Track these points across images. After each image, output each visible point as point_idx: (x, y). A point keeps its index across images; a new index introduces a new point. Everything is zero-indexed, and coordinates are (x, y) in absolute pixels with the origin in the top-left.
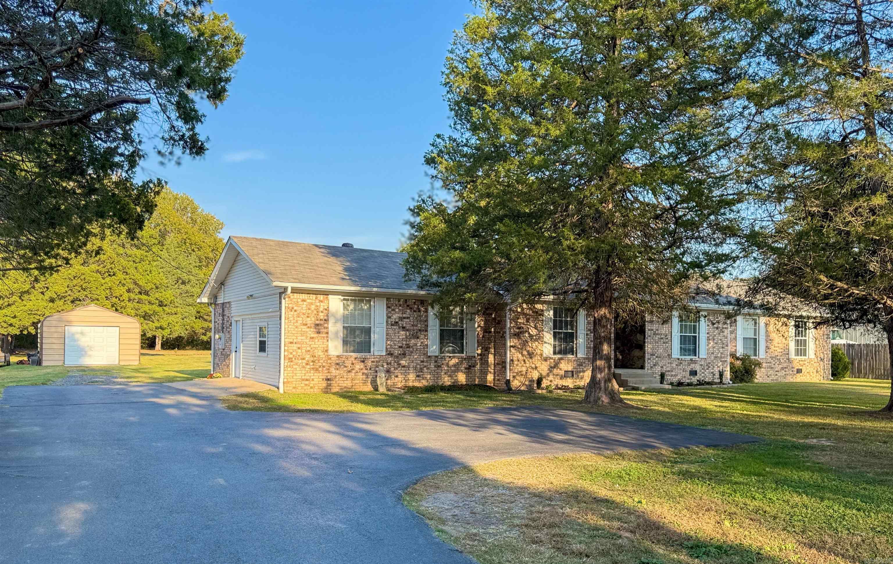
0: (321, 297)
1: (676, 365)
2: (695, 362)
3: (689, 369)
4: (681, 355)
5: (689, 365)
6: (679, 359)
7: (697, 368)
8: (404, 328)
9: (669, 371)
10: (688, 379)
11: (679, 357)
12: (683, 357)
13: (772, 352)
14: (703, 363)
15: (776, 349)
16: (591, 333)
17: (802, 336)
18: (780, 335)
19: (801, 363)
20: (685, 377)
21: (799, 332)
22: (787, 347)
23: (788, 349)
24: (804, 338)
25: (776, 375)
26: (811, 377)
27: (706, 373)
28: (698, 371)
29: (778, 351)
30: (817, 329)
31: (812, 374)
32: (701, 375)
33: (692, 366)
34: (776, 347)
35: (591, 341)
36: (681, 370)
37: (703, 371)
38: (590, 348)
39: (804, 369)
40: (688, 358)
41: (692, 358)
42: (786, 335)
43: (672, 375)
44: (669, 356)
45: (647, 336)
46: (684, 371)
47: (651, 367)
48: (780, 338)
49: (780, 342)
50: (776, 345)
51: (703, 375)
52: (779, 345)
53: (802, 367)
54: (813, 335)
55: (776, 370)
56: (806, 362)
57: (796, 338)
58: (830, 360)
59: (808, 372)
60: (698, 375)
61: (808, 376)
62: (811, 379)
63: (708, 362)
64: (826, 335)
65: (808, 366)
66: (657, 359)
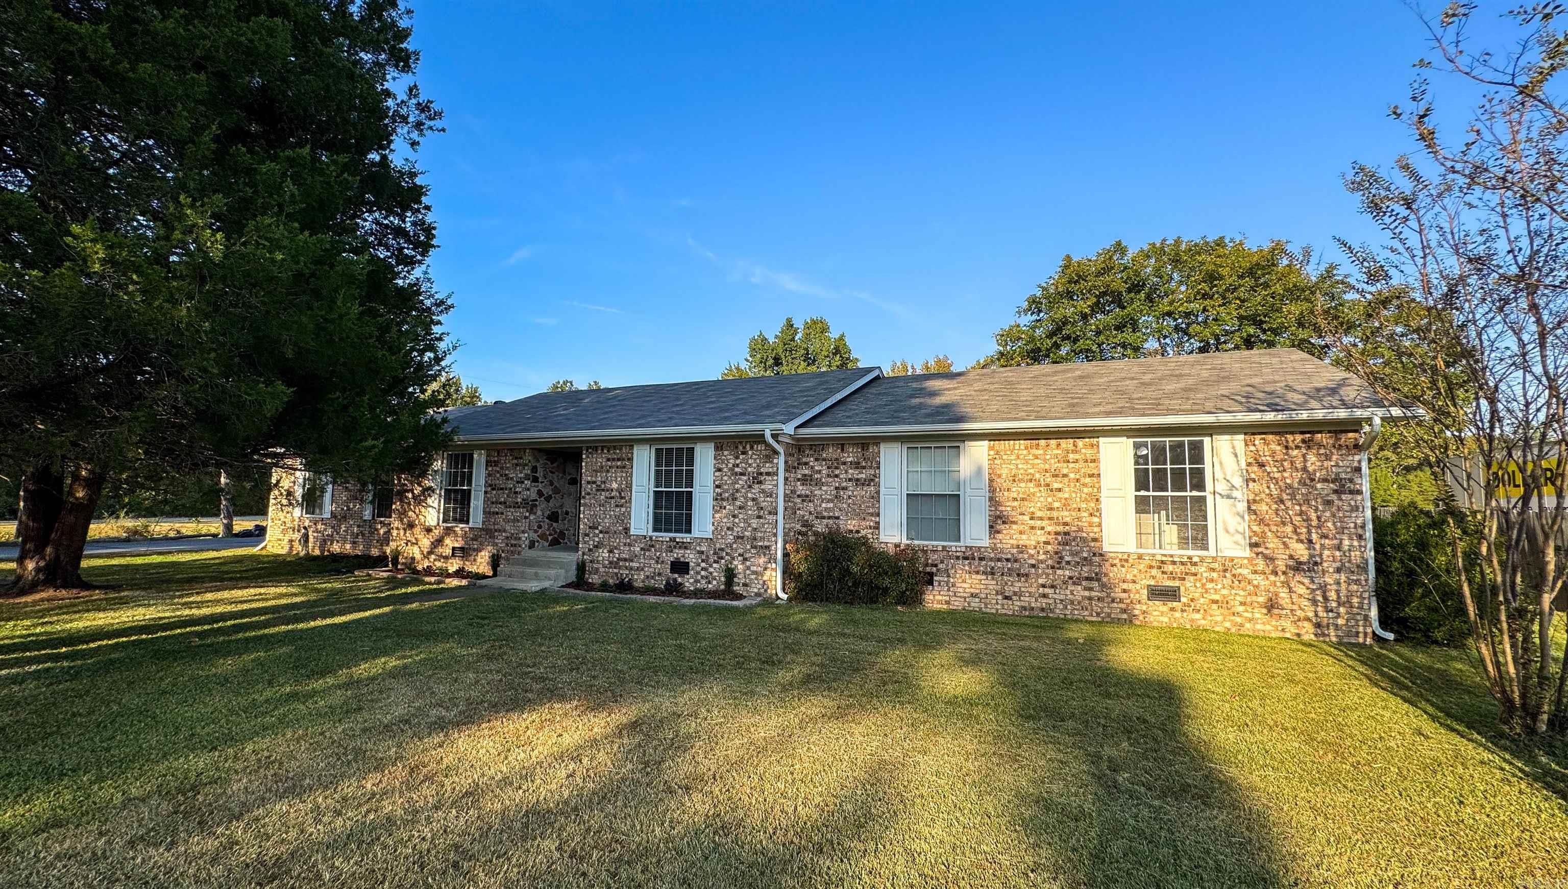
1: (642, 549)
2: (684, 546)
3: (669, 558)
4: (655, 530)
5: (670, 550)
6: (648, 538)
7: (690, 557)
9: (625, 560)
10: (668, 579)
11: (650, 533)
12: (658, 535)
13: (1021, 533)
14: (704, 549)
15: (1039, 523)
16: (493, 489)
17: (1179, 485)
18: (1056, 485)
19: (1170, 568)
20: (659, 574)
21: (1160, 475)
22: (1096, 520)
23: (1100, 525)
24: (1195, 493)
25: (1045, 596)
26: (1239, 620)
27: (711, 570)
28: (692, 564)
29: (1049, 529)
30: (1262, 465)
31: (1241, 609)
32: (698, 573)
33: (678, 553)
34: (1041, 519)
35: (493, 503)
36: (651, 558)
37: (703, 565)
38: (489, 513)
39: (1189, 589)
40: (667, 536)
41: (679, 536)
42: (1085, 485)
43: (631, 569)
44: (627, 530)
45: (583, 493)
46: (657, 562)
47: (590, 550)
48: (1060, 495)
49: (1056, 505)
50: (1039, 514)
51: (703, 573)
52: (1055, 514)
53: (1177, 583)
54: (1238, 481)
55: (1041, 581)
56: (1202, 569)
57: (1143, 493)
58: (1363, 568)
59: (1215, 602)
60: (692, 572)
61: (1217, 614)
62: (1235, 624)
63: (718, 546)
64: (1325, 480)
65: (1212, 581)
66: (601, 536)
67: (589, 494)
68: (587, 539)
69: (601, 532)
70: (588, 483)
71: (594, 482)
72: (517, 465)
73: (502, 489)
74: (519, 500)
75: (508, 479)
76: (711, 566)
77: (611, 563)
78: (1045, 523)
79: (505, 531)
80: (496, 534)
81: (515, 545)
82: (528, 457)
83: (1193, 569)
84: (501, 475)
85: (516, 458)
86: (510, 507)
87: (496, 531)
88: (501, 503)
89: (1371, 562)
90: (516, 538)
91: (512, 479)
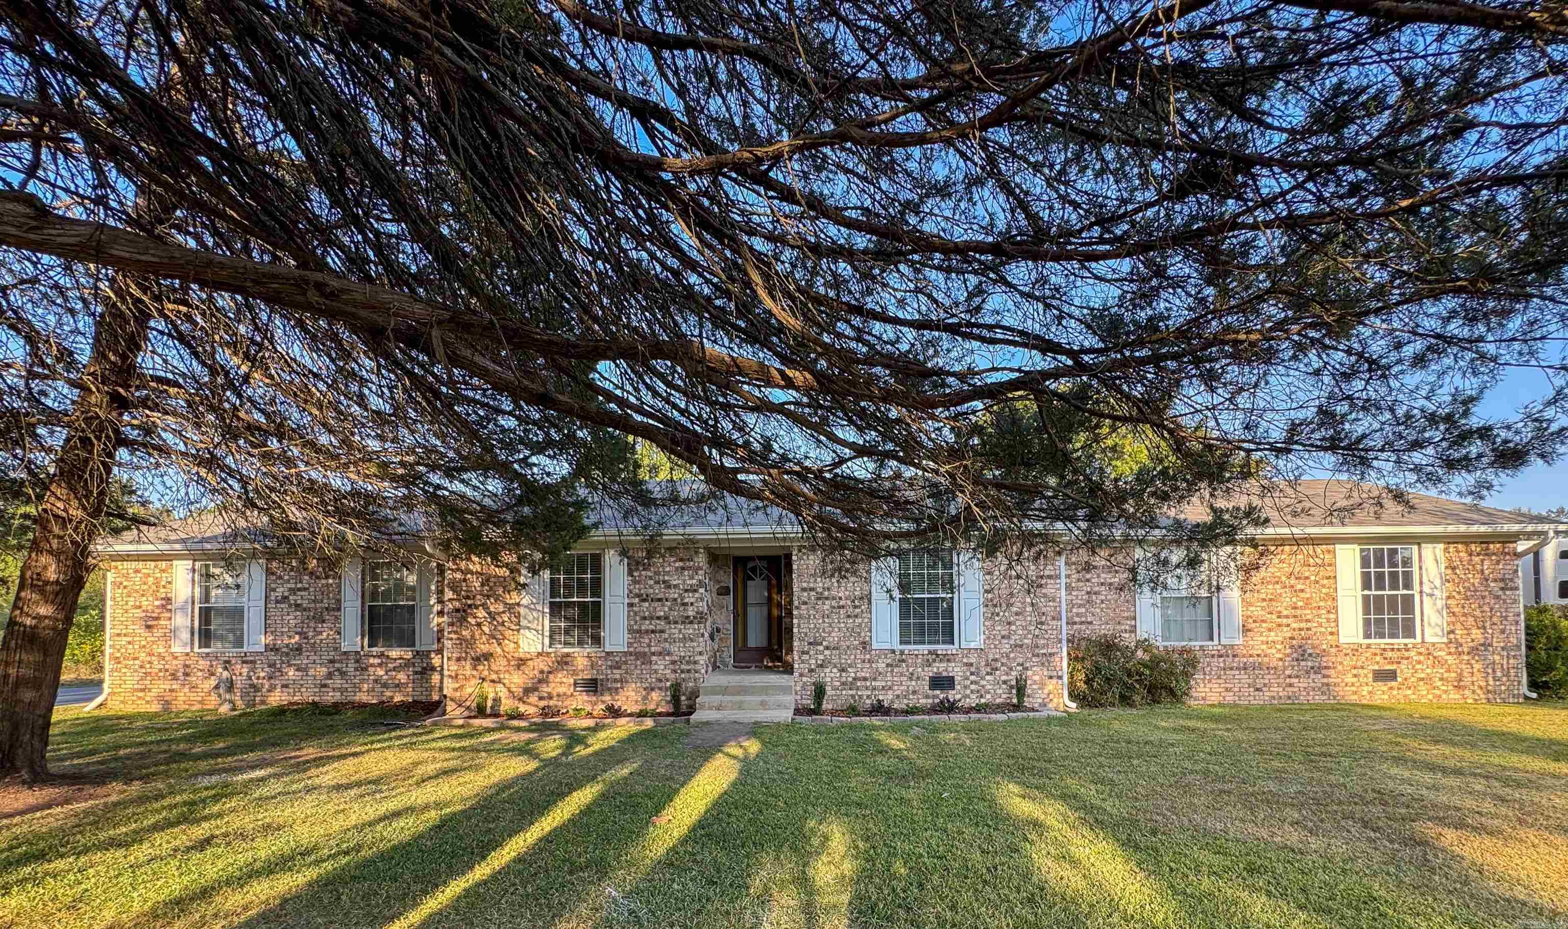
0: (164, 565)
1: (888, 665)
2: (948, 658)
3: (927, 673)
4: (901, 643)
5: (928, 663)
6: (893, 652)
7: (956, 670)
8: (297, 606)
9: (865, 678)
10: (927, 697)
11: (898, 647)
12: (907, 648)
13: (1270, 630)
14: (973, 660)
15: (1285, 621)
16: (644, 600)
17: (1394, 586)
18: (1299, 587)
19: (1390, 654)
20: (914, 692)
21: (1380, 577)
22: (1332, 616)
23: (1336, 620)
24: (1405, 592)
25: (1291, 685)
26: (1437, 692)
27: (983, 683)
28: (957, 679)
29: (1294, 625)
30: (1454, 569)
31: (1439, 683)
32: (966, 687)
33: (939, 668)
34: (1287, 617)
35: (645, 618)
36: (902, 675)
37: (973, 678)
38: (639, 631)
39: (1404, 671)
40: (924, 648)
41: (941, 648)
42: (1323, 586)
43: (874, 689)
44: (864, 644)
45: (796, 603)
46: (911, 679)
47: (811, 671)
48: (1302, 595)
49: (1300, 604)
50: (1285, 613)
51: (973, 687)
52: (1299, 612)
53: (1394, 667)
54: (1438, 582)
55: (1288, 672)
56: (1412, 654)
57: (1366, 592)
58: (1518, 647)
59: (1422, 679)
60: (958, 687)
61: (1423, 689)
62: (1435, 696)
63: (991, 657)
64: (1495, 581)
65: (1419, 662)
66: (827, 652)
67: (805, 603)
68: (805, 657)
69: (827, 648)
70: (804, 590)
71: (812, 589)
72: (683, 568)
73: (660, 600)
74: (691, 613)
75: (669, 587)
76: (983, 678)
77: (843, 684)
78: (1290, 621)
79: (669, 654)
80: (654, 658)
81: (689, 671)
82: (701, 560)
83: (1406, 654)
84: (657, 582)
85: (681, 560)
86: (676, 623)
87: (653, 654)
88: (659, 618)
89: (1523, 642)
90: (688, 663)
91: (676, 586)
